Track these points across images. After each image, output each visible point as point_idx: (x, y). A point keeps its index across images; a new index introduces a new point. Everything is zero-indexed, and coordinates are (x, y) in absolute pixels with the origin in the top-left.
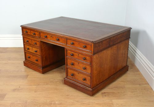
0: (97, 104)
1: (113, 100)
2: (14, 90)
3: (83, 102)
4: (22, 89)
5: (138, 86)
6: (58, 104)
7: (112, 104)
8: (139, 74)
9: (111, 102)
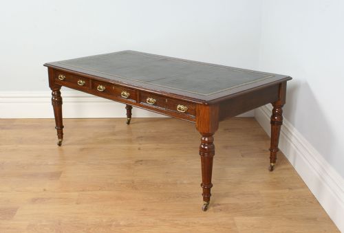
0: (203, 225)
1: (235, 218)
2: (34, 201)
3: (176, 222)
4: (50, 198)
5: (287, 191)
6: (125, 226)
7: (234, 224)
8: (288, 169)
9: (231, 222)
